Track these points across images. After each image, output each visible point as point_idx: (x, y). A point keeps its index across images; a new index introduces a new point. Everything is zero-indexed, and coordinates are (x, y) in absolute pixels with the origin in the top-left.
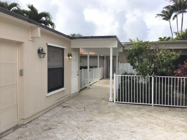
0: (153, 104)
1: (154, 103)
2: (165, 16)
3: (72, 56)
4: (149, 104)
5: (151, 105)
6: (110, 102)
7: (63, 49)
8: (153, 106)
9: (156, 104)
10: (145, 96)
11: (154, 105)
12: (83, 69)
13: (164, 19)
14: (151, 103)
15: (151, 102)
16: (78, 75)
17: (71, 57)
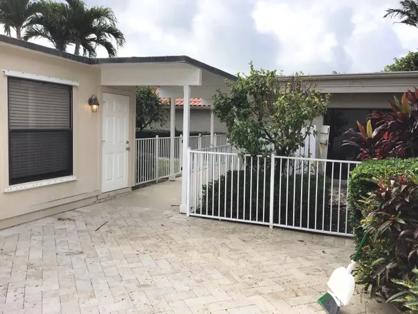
0: (271, 223)
1: (276, 221)
2: (409, 15)
3: (98, 104)
4: (263, 223)
5: (268, 226)
6: (182, 213)
7: (70, 88)
8: (271, 227)
9: (279, 225)
10: (254, 204)
11: (274, 227)
12: (157, 137)
13: (406, 22)
14: (269, 222)
15: (267, 220)
16: (128, 149)
17: (95, 107)
